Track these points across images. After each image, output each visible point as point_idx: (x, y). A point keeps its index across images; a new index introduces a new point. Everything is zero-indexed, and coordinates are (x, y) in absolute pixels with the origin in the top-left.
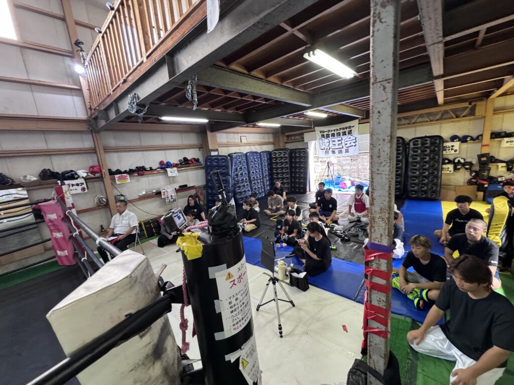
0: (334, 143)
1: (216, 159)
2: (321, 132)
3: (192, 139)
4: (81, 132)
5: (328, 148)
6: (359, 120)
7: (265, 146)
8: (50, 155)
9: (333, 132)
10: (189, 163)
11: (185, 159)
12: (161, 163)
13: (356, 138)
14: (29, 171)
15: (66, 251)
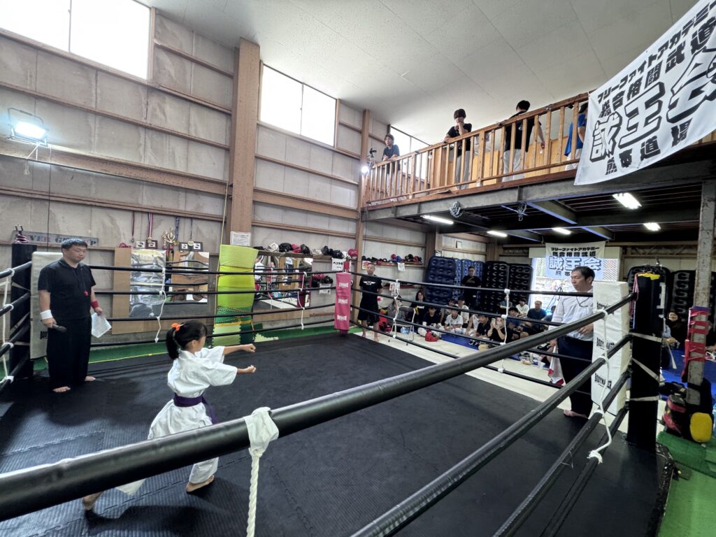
0: (569, 263)
1: (441, 261)
2: (553, 249)
3: (418, 238)
4: (349, 219)
5: (561, 268)
6: (607, 242)
7: (478, 256)
8: (328, 235)
9: (570, 251)
10: (412, 261)
11: (410, 256)
12: (393, 256)
13: (600, 261)
14: (316, 245)
15: (346, 317)
